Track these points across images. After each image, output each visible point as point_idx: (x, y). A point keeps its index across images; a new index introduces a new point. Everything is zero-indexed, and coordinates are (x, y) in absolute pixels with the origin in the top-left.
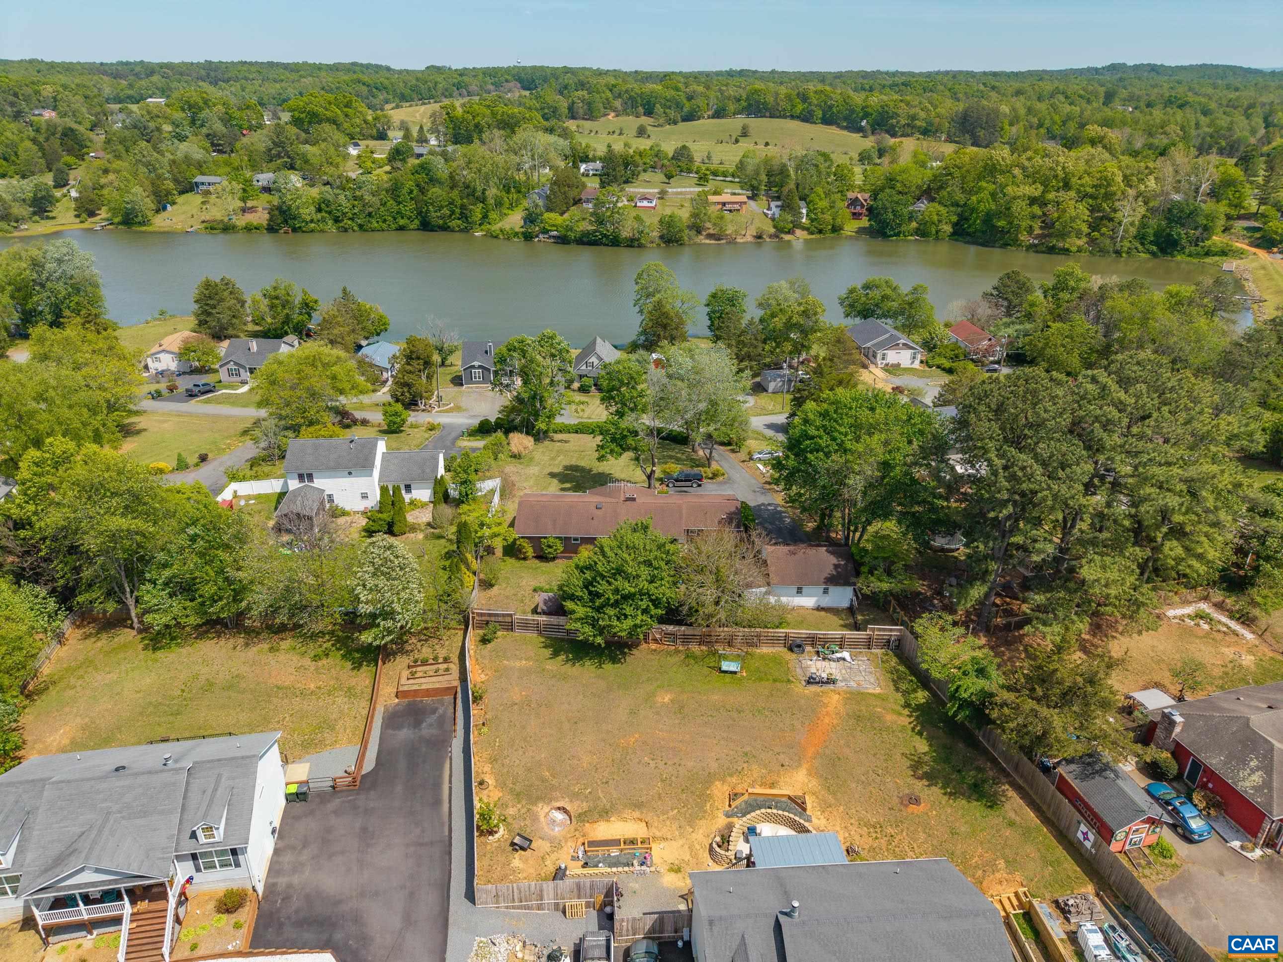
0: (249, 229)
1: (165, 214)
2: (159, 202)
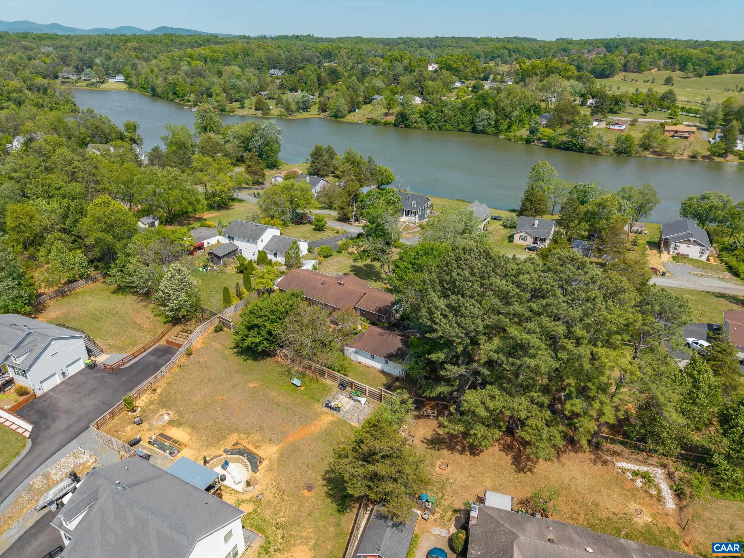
0: (385, 124)
1: (353, 113)
2: (352, 107)
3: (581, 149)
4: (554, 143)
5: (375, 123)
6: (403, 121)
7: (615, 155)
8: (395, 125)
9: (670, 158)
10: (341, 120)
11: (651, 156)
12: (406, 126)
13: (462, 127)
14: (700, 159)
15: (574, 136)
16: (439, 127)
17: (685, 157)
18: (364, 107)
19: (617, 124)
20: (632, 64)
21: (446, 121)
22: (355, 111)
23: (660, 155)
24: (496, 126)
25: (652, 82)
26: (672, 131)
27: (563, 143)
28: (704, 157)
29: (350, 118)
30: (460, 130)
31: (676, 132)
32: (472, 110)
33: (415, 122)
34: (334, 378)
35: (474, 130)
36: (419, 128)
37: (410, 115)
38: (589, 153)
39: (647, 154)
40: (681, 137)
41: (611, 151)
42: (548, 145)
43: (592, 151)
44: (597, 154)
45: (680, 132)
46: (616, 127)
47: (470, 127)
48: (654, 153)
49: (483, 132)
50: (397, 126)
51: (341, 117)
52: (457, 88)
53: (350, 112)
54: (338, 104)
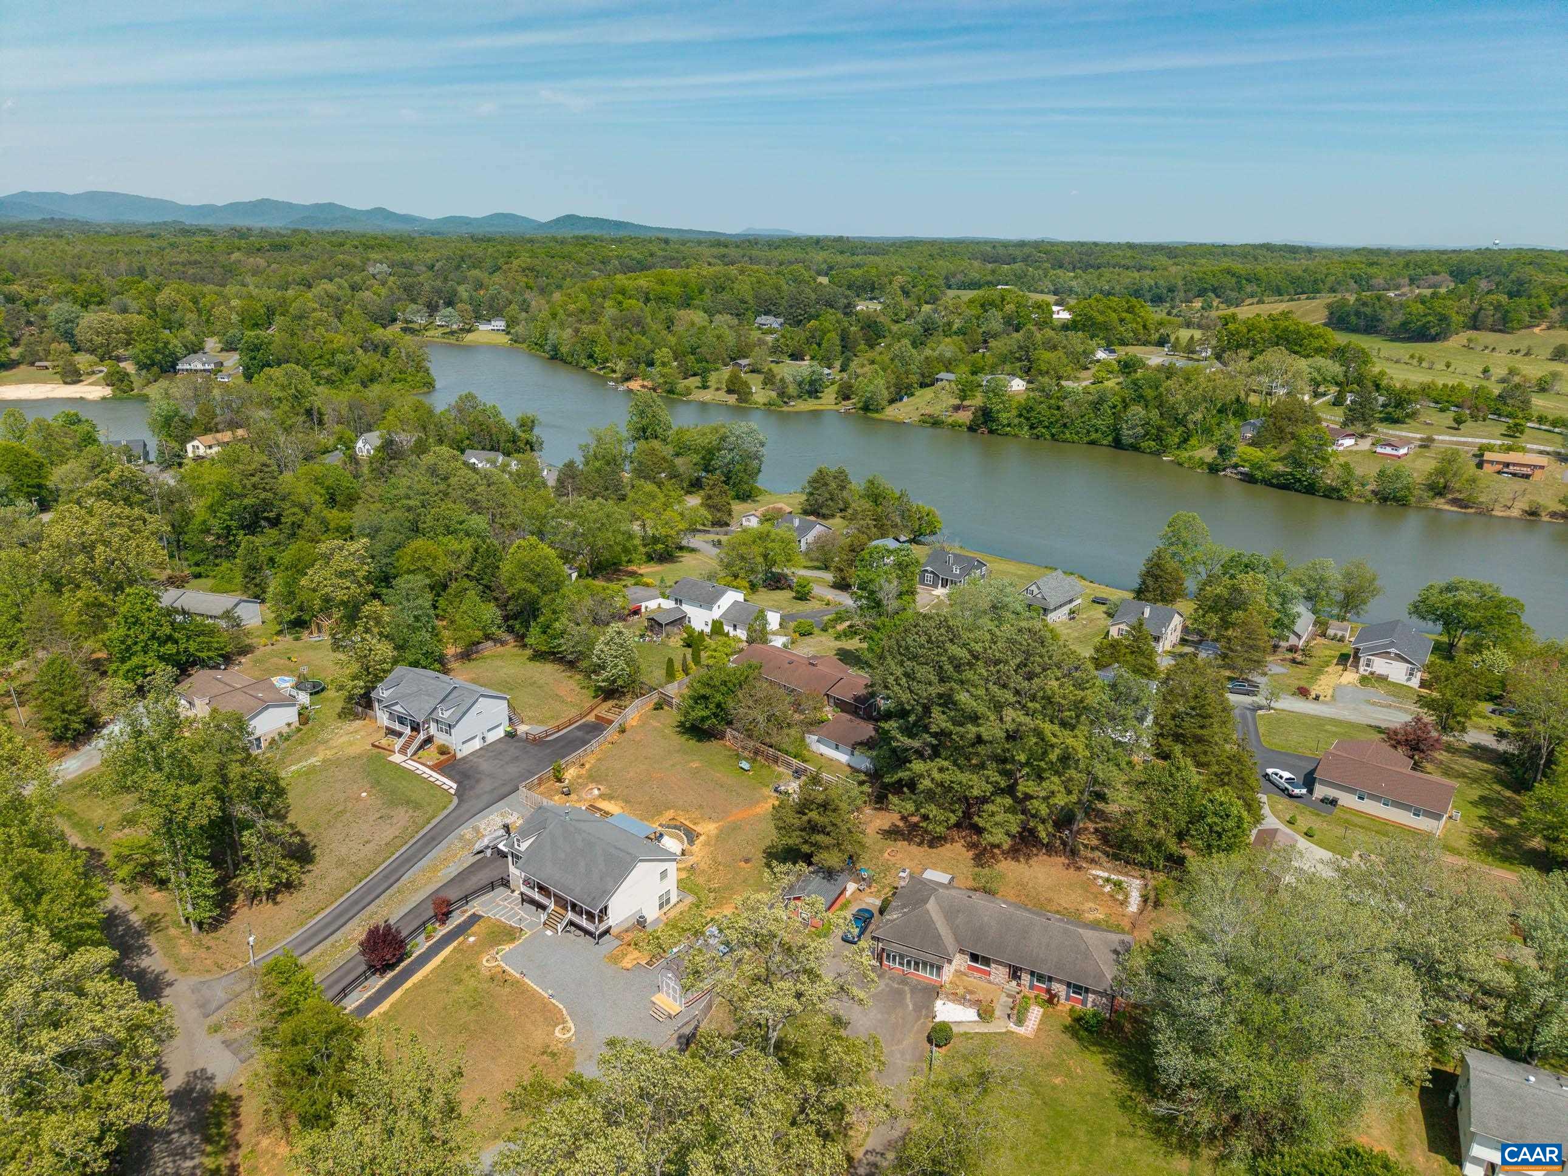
0: (953, 426)
1: (898, 405)
2: (898, 393)
3: (1310, 489)
4: (1259, 474)
5: (936, 423)
6: (985, 423)
7: (1375, 502)
8: (971, 429)
9: (1485, 513)
10: (876, 415)
11: (1447, 507)
12: (991, 432)
13: (1094, 436)
14: (1547, 519)
15: (1298, 464)
16: (1053, 435)
17: (1515, 513)
18: (919, 393)
19: (1390, 445)
20: (1489, 315)
21: (1065, 425)
22: (901, 399)
23: (1466, 507)
24: (1158, 439)
25: (1526, 355)
26: (1498, 463)
27: (1278, 475)
28: (1553, 515)
29: (892, 412)
30: (1092, 443)
31: (1507, 465)
32: (1115, 407)
33: (1009, 425)
34: (788, 765)
35: (1117, 444)
36: (1016, 436)
37: (998, 412)
38: (1325, 496)
39: (1441, 503)
40: (1514, 475)
41: (1370, 496)
42: (1249, 479)
43: (1333, 494)
44: (1341, 498)
45: (1514, 465)
46: (1388, 450)
47: (1110, 438)
48: (1455, 502)
49: (1135, 448)
50: (975, 431)
51: (877, 411)
52: (1098, 361)
53: (892, 401)
54: (871, 388)
